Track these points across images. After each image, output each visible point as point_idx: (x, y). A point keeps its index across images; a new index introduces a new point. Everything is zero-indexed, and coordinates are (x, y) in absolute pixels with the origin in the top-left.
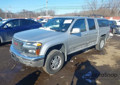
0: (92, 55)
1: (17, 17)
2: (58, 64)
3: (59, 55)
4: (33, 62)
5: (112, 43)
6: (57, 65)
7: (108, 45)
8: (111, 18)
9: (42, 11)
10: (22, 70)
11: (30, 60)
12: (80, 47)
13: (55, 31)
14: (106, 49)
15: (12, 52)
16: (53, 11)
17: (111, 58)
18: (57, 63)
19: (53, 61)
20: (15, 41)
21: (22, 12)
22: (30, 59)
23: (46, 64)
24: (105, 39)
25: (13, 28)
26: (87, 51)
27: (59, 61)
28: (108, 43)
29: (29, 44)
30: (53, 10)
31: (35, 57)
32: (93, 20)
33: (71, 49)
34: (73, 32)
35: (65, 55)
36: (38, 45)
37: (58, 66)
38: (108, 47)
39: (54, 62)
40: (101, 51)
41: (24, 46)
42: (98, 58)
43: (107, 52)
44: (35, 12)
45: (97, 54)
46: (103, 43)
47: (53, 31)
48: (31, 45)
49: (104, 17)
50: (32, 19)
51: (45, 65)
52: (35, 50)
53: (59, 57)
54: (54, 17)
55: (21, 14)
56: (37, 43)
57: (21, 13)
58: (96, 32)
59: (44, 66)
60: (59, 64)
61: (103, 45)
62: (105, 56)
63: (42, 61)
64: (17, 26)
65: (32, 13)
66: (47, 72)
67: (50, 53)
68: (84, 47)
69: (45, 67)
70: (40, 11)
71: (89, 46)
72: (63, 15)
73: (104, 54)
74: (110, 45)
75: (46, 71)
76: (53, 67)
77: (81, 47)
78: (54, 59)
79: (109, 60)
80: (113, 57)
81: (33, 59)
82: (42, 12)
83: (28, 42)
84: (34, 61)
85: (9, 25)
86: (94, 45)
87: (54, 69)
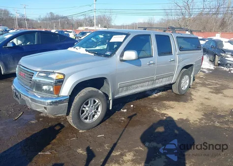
0: (164, 102)
1: (38, 28)
2: (95, 112)
3: (98, 98)
4: (48, 107)
5: (207, 83)
6: (94, 115)
7: (198, 85)
8: (217, 34)
9: (87, 17)
10: (33, 122)
11: (43, 102)
12: (138, 85)
13: (93, 54)
14: (192, 92)
15: (15, 89)
16: (108, 17)
17: (196, 108)
18: (93, 111)
19: (85, 108)
20: (21, 70)
21: (48, 17)
22: (42, 100)
23: (71, 111)
24: (193, 73)
25: (24, 48)
26: (155, 95)
27: (97, 109)
28: (200, 82)
29: (43, 75)
30: (107, 14)
31: (53, 98)
32: (169, 37)
33: (121, 89)
34: (124, 58)
35: (110, 98)
36: (57, 77)
37: (96, 116)
38: (198, 88)
39: (87, 109)
40: (183, 95)
41: (35, 78)
42: (173, 107)
43: (193, 97)
44: (73, 18)
45: (172, 101)
46: (188, 82)
47: (90, 54)
48: (47, 77)
49: (191, 32)
50: (66, 32)
51: (71, 114)
52: (52, 85)
53: (97, 101)
54: (109, 29)
55: (45, 22)
56: (57, 74)
57: (45, 19)
58: (173, 59)
59: (68, 114)
60: (98, 113)
61: (188, 84)
62: (187, 105)
63: (63, 106)
64: (32, 44)
65: (66, 19)
66: (74, 126)
67: (79, 93)
68: (148, 86)
69: (71, 116)
70: (82, 18)
71: (157, 85)
72: (126, 26)
73: (186, 101)
74: (204, 85)
75: (72, 124)
76: (86, 118)
77: (142, 87)
78: (87, 104)
79: (192, 111)
80: (200, 107)
81: (49, 101)
82: (86, 19)
83: (41, 72)
84: (51, 105)
85: (17, 42)
86: (167, 83)
87: (88, 121)
